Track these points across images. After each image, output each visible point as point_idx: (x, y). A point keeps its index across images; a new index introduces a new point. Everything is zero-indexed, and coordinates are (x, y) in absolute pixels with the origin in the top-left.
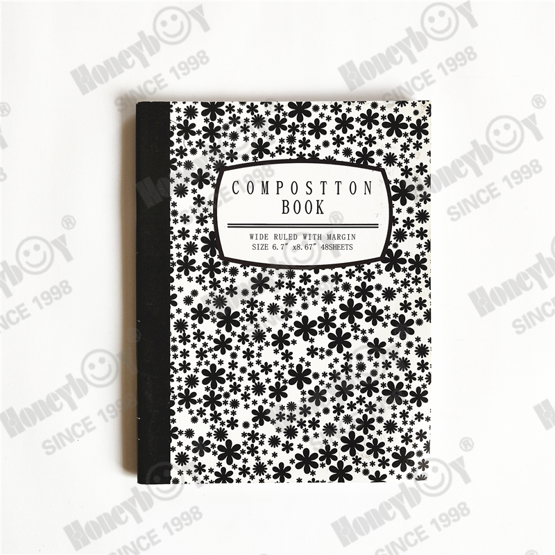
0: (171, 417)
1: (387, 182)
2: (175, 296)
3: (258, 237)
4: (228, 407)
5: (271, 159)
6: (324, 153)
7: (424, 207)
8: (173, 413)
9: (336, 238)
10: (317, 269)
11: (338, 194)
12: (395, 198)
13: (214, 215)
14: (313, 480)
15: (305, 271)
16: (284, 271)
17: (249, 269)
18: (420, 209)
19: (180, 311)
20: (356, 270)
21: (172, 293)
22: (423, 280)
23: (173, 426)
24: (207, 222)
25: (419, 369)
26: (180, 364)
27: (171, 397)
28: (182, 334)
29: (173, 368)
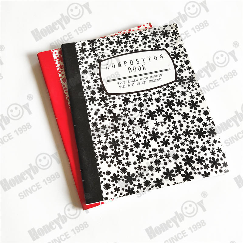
0: (98, 167)
1: (169, 54)
2: (90, 113)
3: (121, 83)
4: (124, 156)
5: (119, 54)
6: (140, 49)
7: (186, 59)
8: (98, 164)
9: (154, 77)
10: (149, 90)
11: (150, 61)
12: (174, 58)
13: (101, 78)
14: (175, 183)
15: (144, 92)
16: (136, 94)
17: (120, 96)
18: (185, 60)
19: (93, 118)
20: (166, 87)
21: (88, 111)
22: (196, 85)
23: (99, 171)
24: (98, 81)
25: (207, 120)
26: (98, 141)
27: (96, 157)
28: (96, 128)
29: (95, 144)
